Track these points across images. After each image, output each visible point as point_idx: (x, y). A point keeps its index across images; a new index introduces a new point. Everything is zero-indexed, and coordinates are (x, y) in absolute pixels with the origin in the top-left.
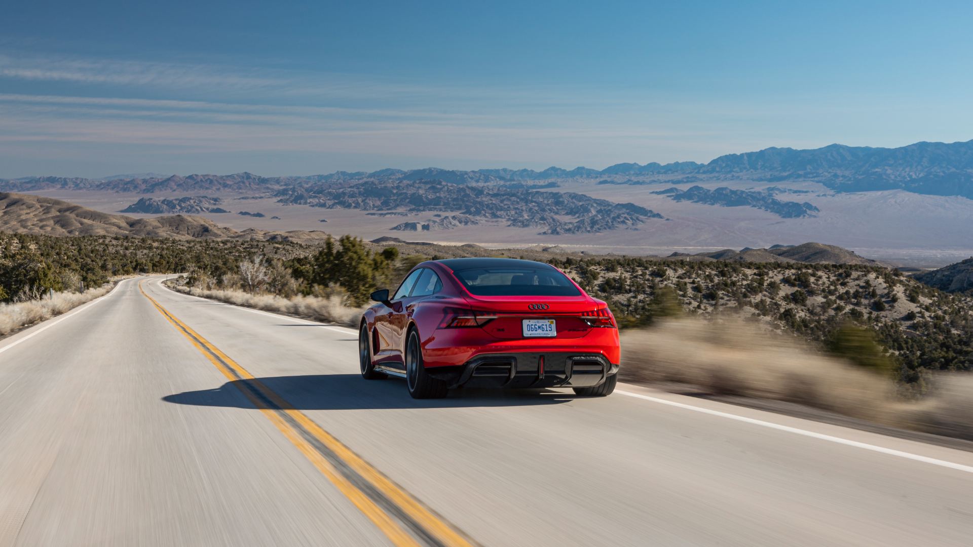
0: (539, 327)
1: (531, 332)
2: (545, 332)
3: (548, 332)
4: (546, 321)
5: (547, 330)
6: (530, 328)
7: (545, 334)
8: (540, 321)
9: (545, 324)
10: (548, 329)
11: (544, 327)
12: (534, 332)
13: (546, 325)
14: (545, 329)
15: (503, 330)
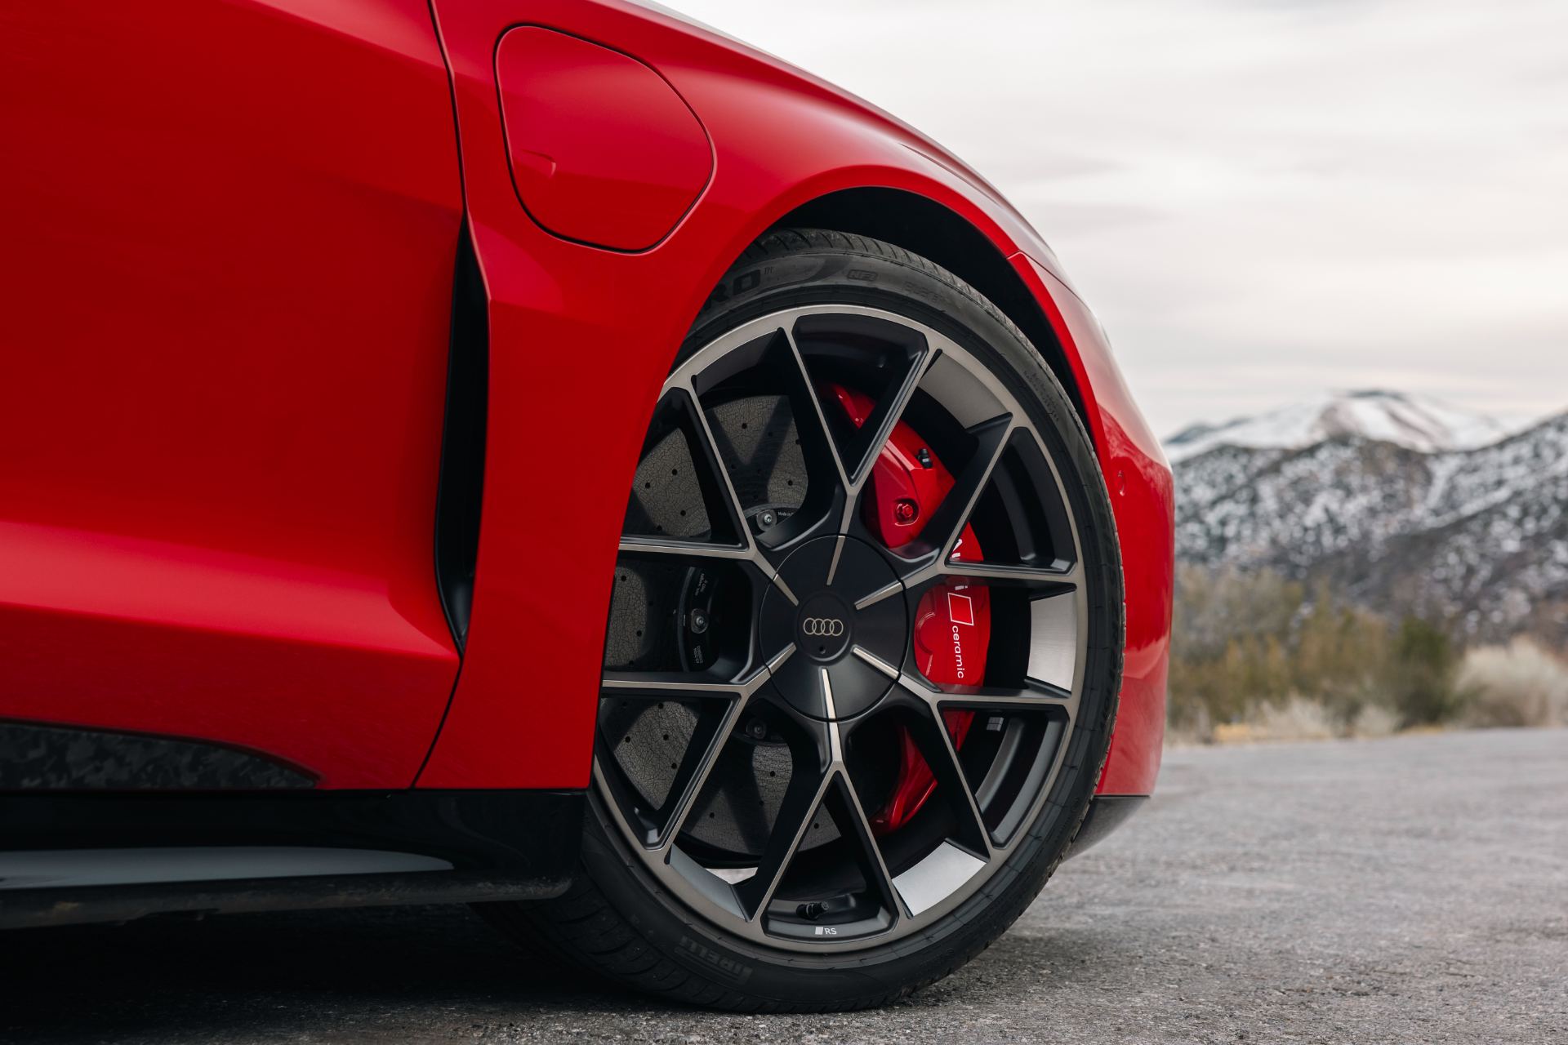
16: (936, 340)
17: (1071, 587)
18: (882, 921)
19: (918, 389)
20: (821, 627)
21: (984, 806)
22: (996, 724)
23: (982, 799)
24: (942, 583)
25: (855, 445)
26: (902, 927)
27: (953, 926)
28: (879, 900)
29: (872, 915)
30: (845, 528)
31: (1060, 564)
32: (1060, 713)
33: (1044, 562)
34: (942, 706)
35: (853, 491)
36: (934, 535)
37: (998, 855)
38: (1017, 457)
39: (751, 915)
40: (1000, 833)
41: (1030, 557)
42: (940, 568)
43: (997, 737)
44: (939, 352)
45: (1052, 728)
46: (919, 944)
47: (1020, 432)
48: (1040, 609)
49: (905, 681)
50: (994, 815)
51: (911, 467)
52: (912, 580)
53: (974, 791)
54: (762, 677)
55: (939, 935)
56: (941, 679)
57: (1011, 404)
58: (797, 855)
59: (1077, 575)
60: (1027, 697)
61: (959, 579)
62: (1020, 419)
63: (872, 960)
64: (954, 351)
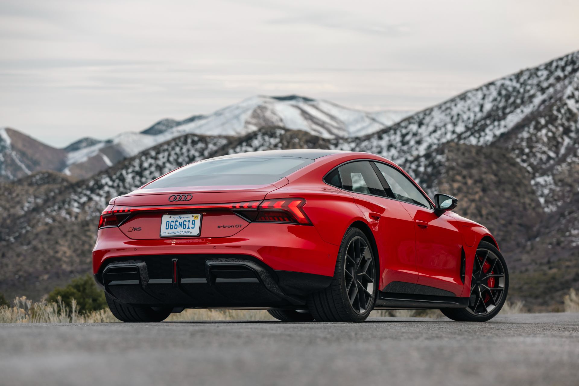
0: (180, 224)
1: (169, 230)
2: (186, 230)
3: (191, 230)
4: (190, 216)
5: (189, 228)
6: (170, 226)
7: (185, 232)
8: (182, 216)
9: (187, 220)
10: (191, 226)
11: (187, 223)
12: (174, 230)
13: (189, 221)
14: (187, 227)
15: (140, 229)
16: (489, 251)
17: (503, 276)
18: (485, 312)
19: (488, 257)
20: (478, 282)
21: (495, 300)
22: (495, 291)
23: (495, 299)
24: (490, 277)
25: (482, 263)
26: (487, 313)
27: (493, 313)
28: (485, 310)
29: (484, 312)
30: (481, 271)
31: (502, 274)
32: (502, 290)
33: (500, 274)
34: (491, 290)
35: (482, 268)
36: (489, 272)
37: (497, 305)
38: (498, 263)
39: (473, 312)
40: (497, 303)
41: (499, 273)
42: (490, 275)
43: (496, 293)
44: (489, 253)
45: (502, 292)
46: (489, 315)
47: (498, 260)
48: (500, 279)
49: (487, 287)
50: (496, 301)
51: (486, 264)
52: (487, 277)
53: (494, 298)
54: (473, 288)
55: (491, 314)
56: (490, 287)
57: (497, 257)
58: (478, 305)
59: (504, 275)
60: (499, 288)
61: (491, 276)
62: (498, 258)
63: (485, 316)
64: (491, 252)
